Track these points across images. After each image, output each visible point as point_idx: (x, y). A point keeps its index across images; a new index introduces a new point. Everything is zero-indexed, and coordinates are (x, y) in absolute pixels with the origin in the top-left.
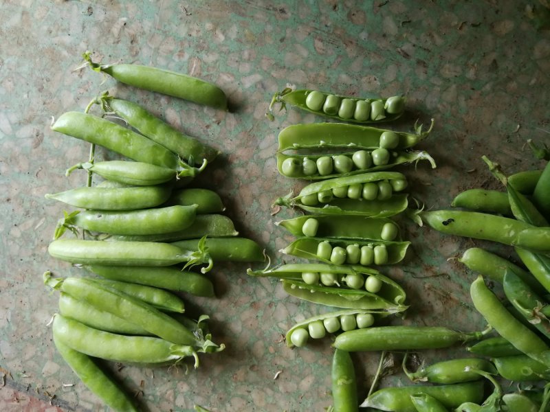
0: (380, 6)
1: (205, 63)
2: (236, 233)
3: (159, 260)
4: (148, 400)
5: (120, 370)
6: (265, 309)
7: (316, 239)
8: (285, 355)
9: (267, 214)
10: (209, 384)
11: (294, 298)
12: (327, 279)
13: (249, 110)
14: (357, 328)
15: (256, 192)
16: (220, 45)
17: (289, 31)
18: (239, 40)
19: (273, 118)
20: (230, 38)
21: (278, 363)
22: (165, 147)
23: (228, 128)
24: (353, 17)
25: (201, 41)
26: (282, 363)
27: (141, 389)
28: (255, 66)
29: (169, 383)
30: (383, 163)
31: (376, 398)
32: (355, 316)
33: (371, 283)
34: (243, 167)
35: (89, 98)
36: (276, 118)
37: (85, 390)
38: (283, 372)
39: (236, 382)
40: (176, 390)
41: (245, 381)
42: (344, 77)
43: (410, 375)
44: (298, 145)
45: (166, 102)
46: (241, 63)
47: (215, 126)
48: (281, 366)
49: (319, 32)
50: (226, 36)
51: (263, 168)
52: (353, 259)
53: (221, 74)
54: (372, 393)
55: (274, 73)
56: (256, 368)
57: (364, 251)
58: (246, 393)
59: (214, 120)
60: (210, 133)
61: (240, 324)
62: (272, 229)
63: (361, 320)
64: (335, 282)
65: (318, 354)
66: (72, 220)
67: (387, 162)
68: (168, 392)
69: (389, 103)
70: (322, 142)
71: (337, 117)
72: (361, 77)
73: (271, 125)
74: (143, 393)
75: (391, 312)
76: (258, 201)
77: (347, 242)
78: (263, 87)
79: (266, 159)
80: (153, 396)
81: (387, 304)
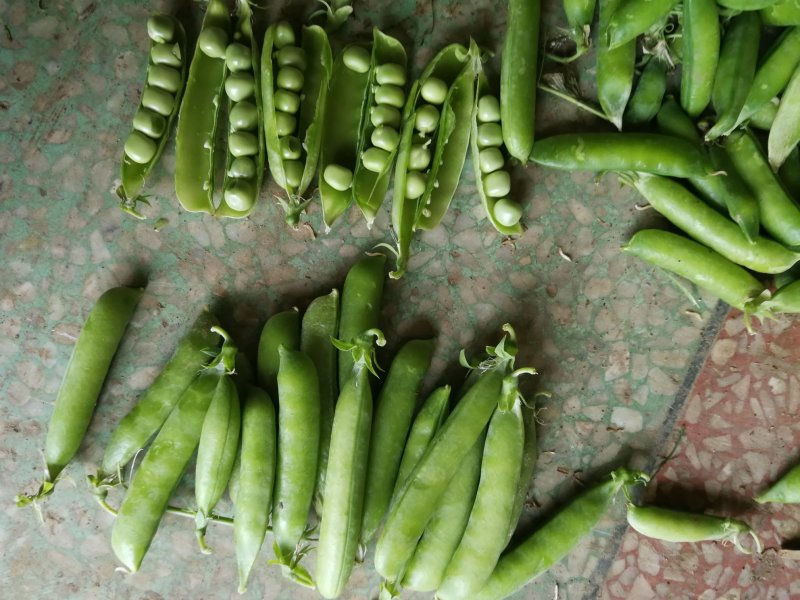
0: (11, 39)
1: (64, 317)
2: (335, 293)
3: (360, 414)
4: (589, 465)
5: (538, 505)
6: (461, 264)
7: (357, 170)
8: (535, 241)
9: (313, 246)
10: (570, 365)
11: (447, 217)
12: (420, 159)
13: (146, 256)
14: (499, 123)
15: (276, 259)
16: (38, 291)
17: (30, 182)
18: (35, 260)
19: (163, 220)
20: (30, 274)
21: (547, 252)
22: (185, 390)
23: (171, 292)
24: (22, 80)
25: (28, 319)
26: (546, 247)
27: (570, 474)
28: (78, 240)
29: (565, 428)
30: (247, 53)
31: (610, 106)
32: (480, 123)
33: (432, 93)
34: (235, 275)
35: (97, 509)
36: (164, 216)
37: (567, 566)
38: (561, 247)
39: (572, 322)
40: (576, 417)
41: (570, 307)
42: (112, 104)
43: (580, 52)
44: (206, 182)
45: (118, 386)
46: (70, 261)
47: (165, 313)
48: (552, 248)
49: (38, 134)
50: (26, 280)
51: (240, 244)
52: (391, 116)
53: (84, 294)
54: (603, 112)
55: (93, 211)
56: (552, 288)
57: (383, 98)
58: (590, 307)
59: (155, 313)
60: (176, 321)
61: (480, 306)
62: (337, 241)
63: (487, 114)
64: (425, 147)
65: (537, 189)
66: (286, 553)
67: (246, 49)
68: (579, 430)
69: (156, 34)
70: (207, 146)
71: (171, 118)
72: (116, 78)
73: (173, 223)
74: (578, 471)
75: (480, 68)
76: (291, 258)
77: (367, 123)
78: (112, 229)
79: (226, 237)
80: (583, 455)
81: (467, 73)
